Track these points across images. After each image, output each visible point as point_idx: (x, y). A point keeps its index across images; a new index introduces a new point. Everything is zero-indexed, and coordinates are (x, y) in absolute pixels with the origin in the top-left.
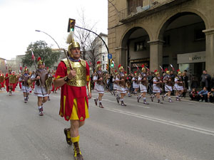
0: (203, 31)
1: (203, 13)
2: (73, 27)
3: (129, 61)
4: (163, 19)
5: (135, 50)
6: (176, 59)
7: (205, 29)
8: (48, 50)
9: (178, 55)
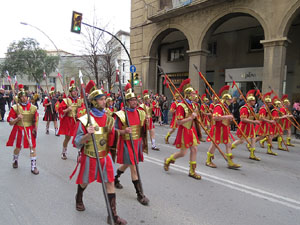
0: (261, 42)
1: (263, 16)
2: (79, 25)
3: (159, 76)
4: (209, 19)
5: (169, 59)
6: (224, 76)
7: (263, 39)
8: (41, 53)
9: (227, 70)
